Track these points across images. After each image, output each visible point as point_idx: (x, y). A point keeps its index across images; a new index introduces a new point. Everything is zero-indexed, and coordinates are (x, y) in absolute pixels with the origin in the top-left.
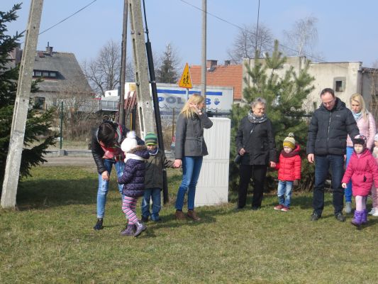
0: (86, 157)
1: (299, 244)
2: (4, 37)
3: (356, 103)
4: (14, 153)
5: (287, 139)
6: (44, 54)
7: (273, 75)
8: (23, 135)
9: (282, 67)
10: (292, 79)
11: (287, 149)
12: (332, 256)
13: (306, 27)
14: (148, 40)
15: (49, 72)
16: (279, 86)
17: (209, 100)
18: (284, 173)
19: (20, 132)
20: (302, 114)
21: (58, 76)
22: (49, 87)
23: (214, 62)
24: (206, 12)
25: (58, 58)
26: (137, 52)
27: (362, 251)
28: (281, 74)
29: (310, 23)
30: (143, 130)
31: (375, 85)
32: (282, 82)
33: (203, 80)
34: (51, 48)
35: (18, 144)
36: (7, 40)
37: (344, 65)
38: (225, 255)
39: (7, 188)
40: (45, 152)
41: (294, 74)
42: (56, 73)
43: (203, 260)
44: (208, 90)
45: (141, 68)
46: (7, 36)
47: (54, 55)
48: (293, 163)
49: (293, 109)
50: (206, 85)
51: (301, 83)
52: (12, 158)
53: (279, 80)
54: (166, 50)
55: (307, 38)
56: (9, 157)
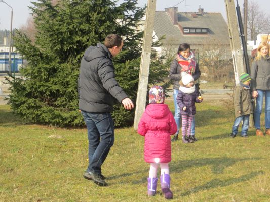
0: (218, 95)
2: (136, 8)
4: (141, 91)
6: (197, 14)
8: (148, 78)
14: (238, 5)
15: (201, 29)
19: (145, 76)
21: (208, 31)
22: (201, 41)
25: (208, 17)
26: (229, 14)
30: (236, 71)
34: (202, 9)
35: (143, 84)
36: (138, 11)
39: (137, 116)
40: (168, 90)
42: (207, 29)
45: (232, 26)
46: (138, 8)
47: (205, 15)
52: (140, 94)
56: (138, 94)
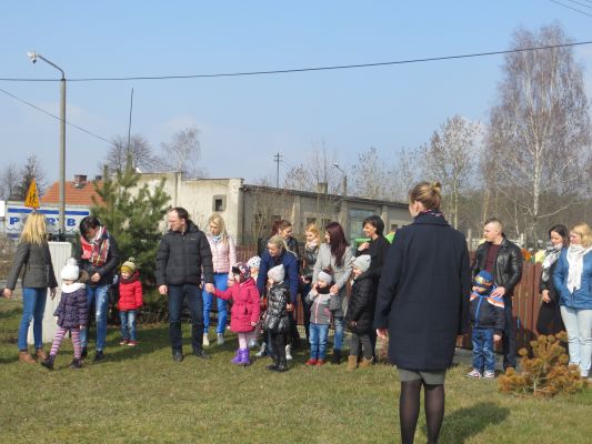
1: (138, 383)
3: (214, 225)
5: (127, 263)
7: (125, 194)
9: (136, 185)
10: (146, 198)
11: (125, 275)
12: (171, 395)
13: (187, 140)
16: (132, 206)
17: (74, 221)
18: (125, 302)
20: (158, 237)
23: (83, 178)
24: (64, 121)
27: (206, 388)
28: (134, 192)
29: (192, 135)
31: (259, 204)
32: (135, 202)
33: (61, 197)
37: (224, 181)
38: (47, 400)
41: (148, 193)
43: (19, 406)
44: (67, 209)
48: (134, 290)
49: (147, 232)
50: (64, 203)
51: (156, 203)
53: (131, 200)
54: (27, 163)
55: (188, 151)
